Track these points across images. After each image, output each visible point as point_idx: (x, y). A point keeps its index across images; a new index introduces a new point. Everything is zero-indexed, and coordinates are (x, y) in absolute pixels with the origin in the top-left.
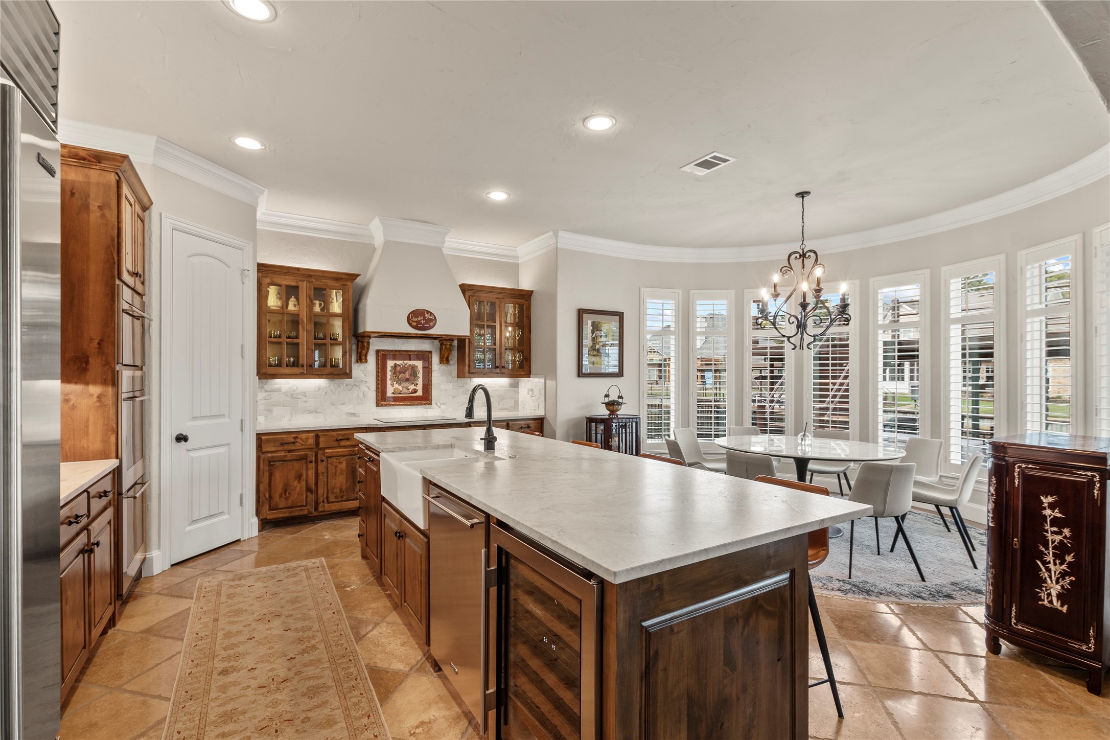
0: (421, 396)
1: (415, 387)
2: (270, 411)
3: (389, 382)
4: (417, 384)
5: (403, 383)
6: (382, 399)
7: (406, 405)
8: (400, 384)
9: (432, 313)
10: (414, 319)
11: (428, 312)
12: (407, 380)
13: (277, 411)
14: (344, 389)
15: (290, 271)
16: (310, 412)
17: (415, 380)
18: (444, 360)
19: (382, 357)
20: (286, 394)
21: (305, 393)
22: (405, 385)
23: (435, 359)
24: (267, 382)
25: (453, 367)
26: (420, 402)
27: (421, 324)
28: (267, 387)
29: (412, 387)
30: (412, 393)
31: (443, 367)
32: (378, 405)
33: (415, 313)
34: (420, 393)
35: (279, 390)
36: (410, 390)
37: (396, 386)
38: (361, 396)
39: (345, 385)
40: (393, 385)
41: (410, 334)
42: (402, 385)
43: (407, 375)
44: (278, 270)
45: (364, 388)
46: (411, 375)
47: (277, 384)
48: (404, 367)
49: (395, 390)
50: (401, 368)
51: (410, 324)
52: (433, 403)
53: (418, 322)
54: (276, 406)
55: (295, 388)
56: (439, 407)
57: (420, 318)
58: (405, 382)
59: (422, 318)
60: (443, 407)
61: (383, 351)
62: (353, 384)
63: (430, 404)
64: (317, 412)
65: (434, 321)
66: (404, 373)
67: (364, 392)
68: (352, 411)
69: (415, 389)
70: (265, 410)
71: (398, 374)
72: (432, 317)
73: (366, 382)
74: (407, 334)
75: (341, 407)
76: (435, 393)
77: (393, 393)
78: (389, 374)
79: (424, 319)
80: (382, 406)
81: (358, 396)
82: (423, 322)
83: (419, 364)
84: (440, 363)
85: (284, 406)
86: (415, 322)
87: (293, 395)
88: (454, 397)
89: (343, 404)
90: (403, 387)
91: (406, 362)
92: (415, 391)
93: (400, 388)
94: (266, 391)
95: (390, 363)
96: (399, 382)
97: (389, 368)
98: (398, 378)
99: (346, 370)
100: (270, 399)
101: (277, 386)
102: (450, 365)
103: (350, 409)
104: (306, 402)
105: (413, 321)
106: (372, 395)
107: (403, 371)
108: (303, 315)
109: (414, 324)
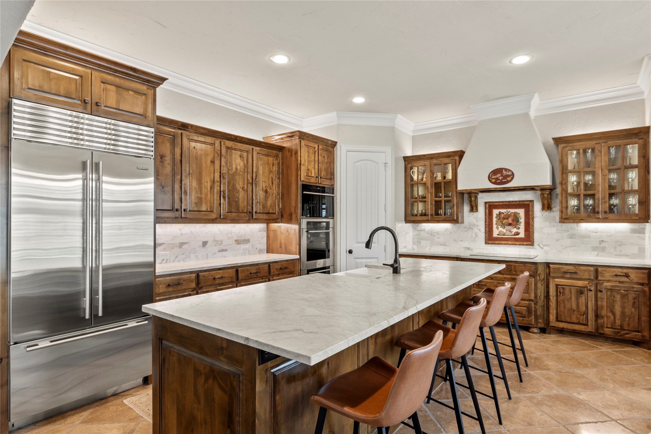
0: (523, 238)
1: (517, 231)
2: (419, 242)
3: (495, 226)
4: (519, 228)
5: (507, 227)
6: (490, 239)
7: (509, 244)
8: (504, 228)
9: (509, 170)
10: (494, 177)
11: (506, 170)
12: (510, 224)
13: (423, 243)
14: (462, 230)
15: (421, 157)
16: (441, 245)
17: (517, 225)
18: (547, 207)
19: (490, 207)
20: (428, 233)
21: (438, 232)
22: (509, 229)
23: (537, 207)
24: (418, 225)
25: (556, 214)
26: (521, 243)
27: (499, 180)
28: (418, 228)
29: (515, 230)
30: (514, 235)
31: (546, 213)
32: (486, 243)
33: (496, 172)
34: (522, 235)
35: (424, 230)
36: (513, 233)
37: (501, 229)
38: (474, 235)
39: (463, 228)
40: (497, 228)
41: (490, 189)
42: (506, 228)
43: (510, 220)
44: (414, 158)
45: (476, 230)
46: (513, 220)
47: (423, 226)
48: (507, 215)
49: (499, 232)
50: (504, 215)
51: (490, 181)
52: (535, 244)
53: (497, 179)
54: (423, 240)
55: (432, 229)
56: (542, 248)
57: (498, 175)
58: (509, 226)
59: (500, 175)
60: (546, 248)
61: (490, 202)
62: (468, 227)
63: (532, 245)
64: (445, 245)
65: (511, 176)
66: (507, 219)
67: (476, 233)
68: (467, 246)
69: (517, 232)
70: (417, 242)
71: (502, 220)
72: (510, 173)
73: (478, 226)
74: (488, 189)
75: (461, 243)
76: (537, 236)
77: (498, 235)
78: (495, 220)
79: (502, 175)
80: (489, 244)
81: (472, 236)
82: (501, 178)
83: (521, 212)
84: (543, 210)
85: (427, 240)
86: (494, 179)
87: (432, 234)
88: (557, 240)
89: (462, 241)
90: (506, 230)
91: (509, 210)
92: (518, 234)
93: (504, 231)
94: (418, 231)
95: (496, 212)
96: (503, 226)
97: (494, 216)
98: (502, 223)
99: (454, 217)
100: (420, 235)
101: (423, 228)
102: (553, 211)
103: (466, 244)
104: (439, 238)
105: (492, 179)
106: (482, 235)
107: (507, 217)
108: (428, 183)
109: (493, 181)
